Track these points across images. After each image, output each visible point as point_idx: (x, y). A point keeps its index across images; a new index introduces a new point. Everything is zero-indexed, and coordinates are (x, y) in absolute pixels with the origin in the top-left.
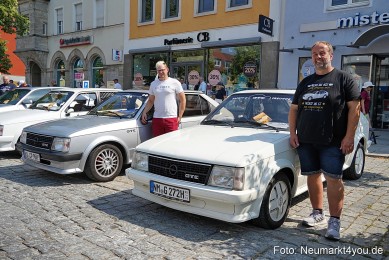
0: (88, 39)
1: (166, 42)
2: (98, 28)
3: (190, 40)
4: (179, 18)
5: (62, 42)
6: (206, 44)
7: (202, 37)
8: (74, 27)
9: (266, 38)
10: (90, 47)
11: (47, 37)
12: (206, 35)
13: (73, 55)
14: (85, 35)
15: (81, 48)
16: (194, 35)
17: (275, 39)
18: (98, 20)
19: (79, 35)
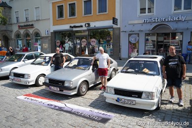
0: (32, 25)
1: (70, 27)
2: (37, 20)
3: (82, 26)
4: (76, 17)
5: (19, 26)
6: (89, 28)
7: (87, 25)
8: (25, 20)
9: (115, 26)
10: (34, 29)
11: (11, 24)
12: (89, 24)
13: (25, 32)
14: (31, 23)
15: (29, 29)
16: (83, 24)
17: (118, 26)
18: (37, 17)
19: (28, 24)
